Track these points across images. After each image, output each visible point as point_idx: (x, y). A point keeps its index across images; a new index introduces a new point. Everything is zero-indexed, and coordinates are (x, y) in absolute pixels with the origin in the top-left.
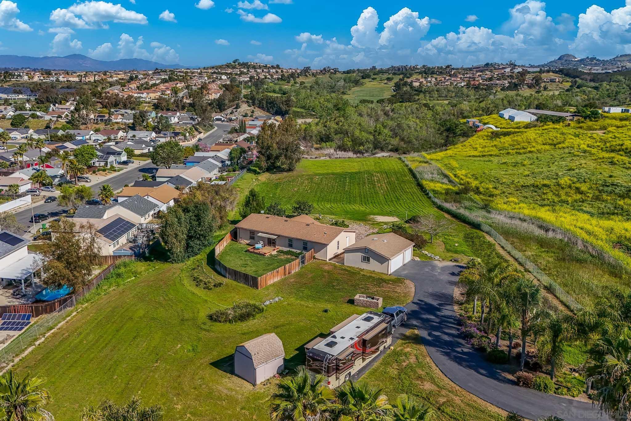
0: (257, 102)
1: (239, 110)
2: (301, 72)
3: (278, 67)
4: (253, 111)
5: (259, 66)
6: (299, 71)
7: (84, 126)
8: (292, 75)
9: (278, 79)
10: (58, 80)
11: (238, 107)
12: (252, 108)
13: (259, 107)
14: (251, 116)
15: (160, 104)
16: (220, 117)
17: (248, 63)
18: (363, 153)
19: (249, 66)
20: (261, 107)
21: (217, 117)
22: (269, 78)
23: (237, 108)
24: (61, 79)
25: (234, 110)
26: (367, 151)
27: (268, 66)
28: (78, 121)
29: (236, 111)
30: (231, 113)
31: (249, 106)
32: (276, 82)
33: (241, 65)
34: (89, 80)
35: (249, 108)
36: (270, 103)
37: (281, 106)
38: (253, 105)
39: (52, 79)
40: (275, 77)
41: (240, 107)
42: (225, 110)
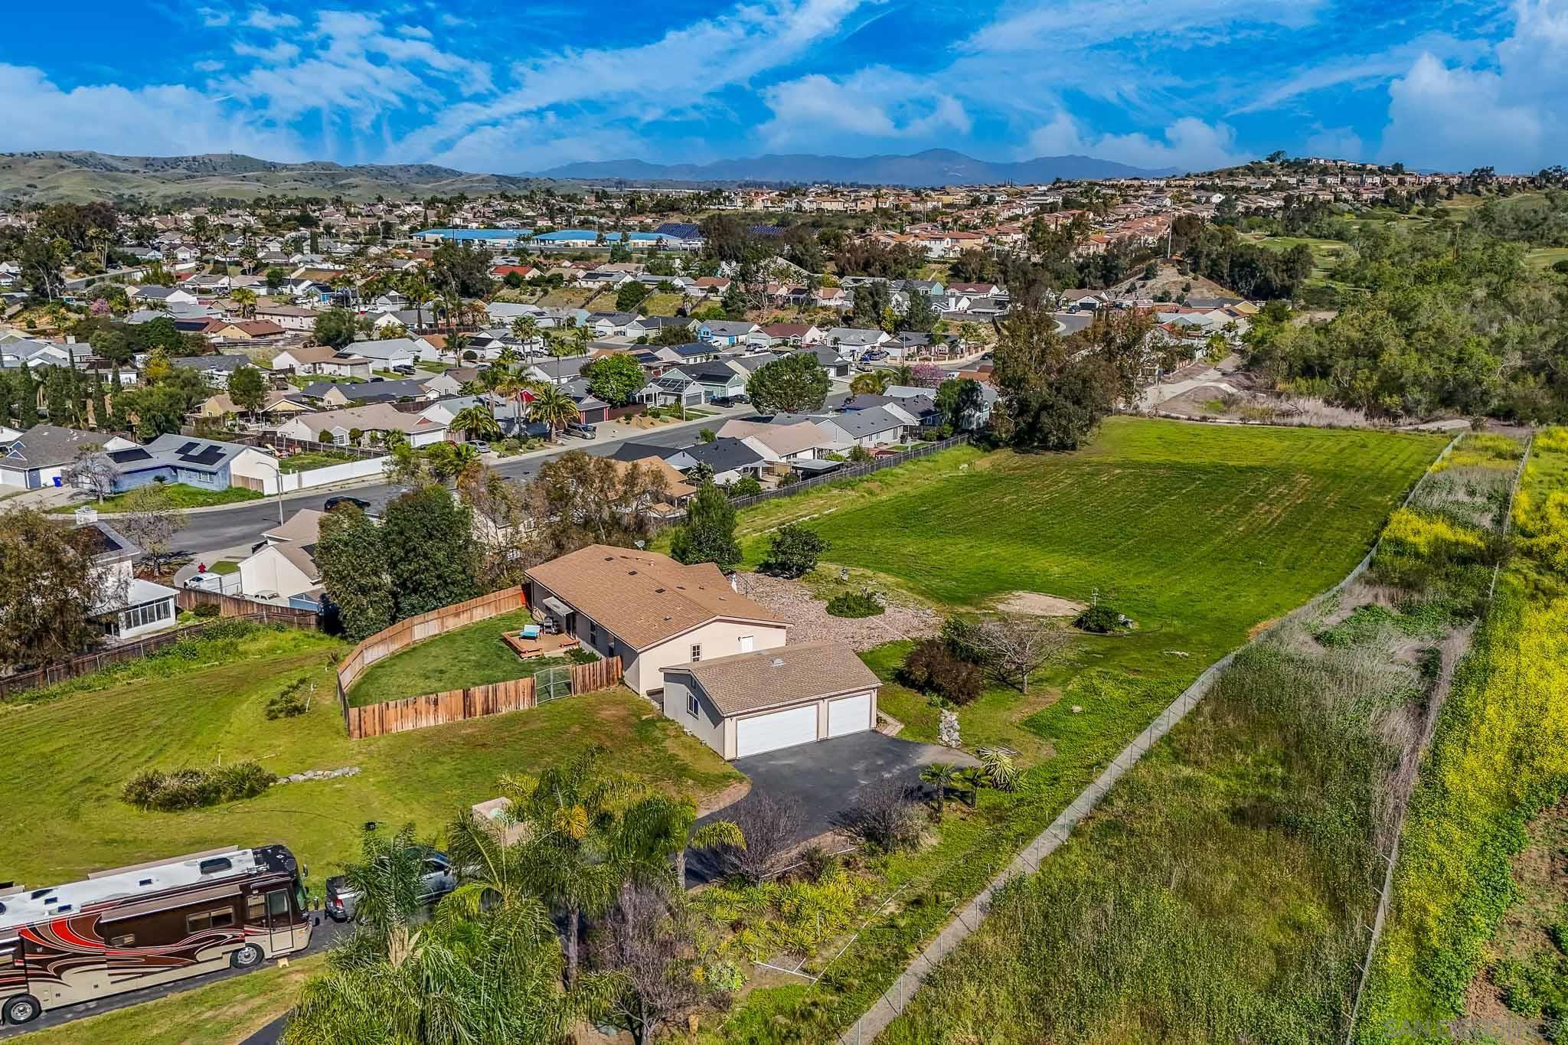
0: (1204, 262)
1: (1150, 283)
2: (1460, 184)
3: (1398, 169)
4: (1188, 285)
5: (1342, 167)
6: (1455, 181)
7: (756, 312)
8: (1428, 192)
9: (1374, 202)
10: (799, 209)
11: (1150, 273)
12: (1189, 278)
13: (1210, 277)
14: (1179, 300)
15: (964, 264)
16: (1091, 300)
17: (1308, 161)
18: (1395, 417)
19: (1311, 168)
20: (1214, 275)
21: (1085, 300)
22: (1346, 201)
23: (1146, 278)
24: (806, 206)
25: (1139, 284)
26: (1409, 412)
27: (1369, 167)
28: (743, 301)
29: (1143, 286)
30: (1128, 291)
31: (1182, 273)
32: (1364, 209)
33: (1290, 165)
34: (862, 207)
35: (1181, 278)
36: (1243, 266)
37: (1271, 273)
38: (1194, 271)
39: (788, 205)
40: (1365, 197)
41: (1155, 276)
42: (1118, 281)
